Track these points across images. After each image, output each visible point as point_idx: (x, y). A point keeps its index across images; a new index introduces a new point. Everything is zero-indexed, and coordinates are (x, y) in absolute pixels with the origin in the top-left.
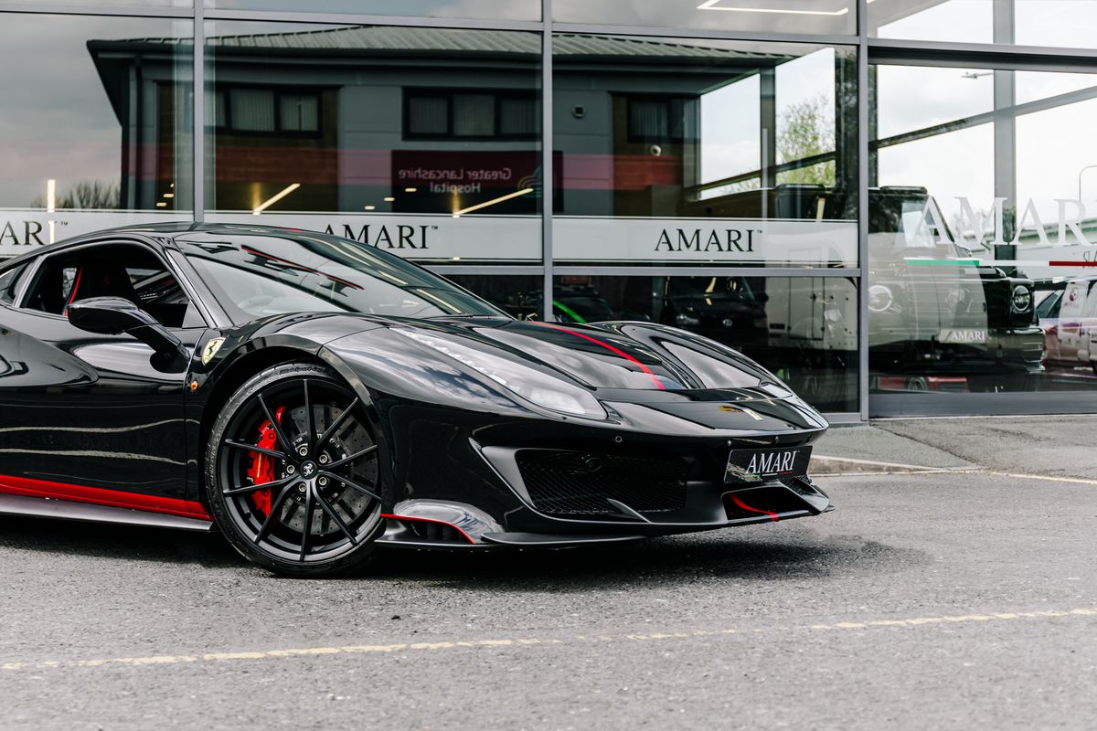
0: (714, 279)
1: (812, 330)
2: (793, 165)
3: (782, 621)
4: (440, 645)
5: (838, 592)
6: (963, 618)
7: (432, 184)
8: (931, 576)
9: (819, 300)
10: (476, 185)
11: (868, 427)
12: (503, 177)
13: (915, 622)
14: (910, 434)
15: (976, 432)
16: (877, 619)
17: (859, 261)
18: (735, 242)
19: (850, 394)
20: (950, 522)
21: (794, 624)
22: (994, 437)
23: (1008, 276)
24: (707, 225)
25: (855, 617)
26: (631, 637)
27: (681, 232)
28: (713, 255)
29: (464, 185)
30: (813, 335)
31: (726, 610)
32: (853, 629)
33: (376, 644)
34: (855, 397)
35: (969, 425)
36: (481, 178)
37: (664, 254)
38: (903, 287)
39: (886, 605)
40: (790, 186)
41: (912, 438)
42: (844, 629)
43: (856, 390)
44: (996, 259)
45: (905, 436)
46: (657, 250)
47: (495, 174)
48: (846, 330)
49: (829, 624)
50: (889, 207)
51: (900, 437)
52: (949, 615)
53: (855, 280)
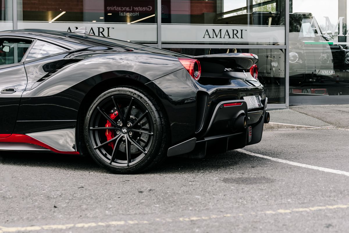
0: (228, 50)
1: (267, 70)
2: (259, 5)
3: (252, 209)
4: (89, 224)
5: (278, 191)
6: (335, 207)
7: (120, 12)
8: (319, 182)
9: (269, 58)
10: (137, 13)
11: (289, 109)
12: (148, 9)
13: (313, 209)
14: (305, 113)
15: (332, 112)
16: (296, 207)
17: (285, 43)
18: (235, 34)
19: (282, 95)
20: (324, 152)
21: (258, 210)
22: (339, 114)
23: (344, 48)
24: (224, 28)
25: (286, 206)
26: (181, 219)
27: (214, 30)
28: (227, 40)
29: (132, 13)
30: (267, 72)
31: (226, 202)
32: (285, 213)
33: (60, 224)
34: (284, 96)
35: (329, 109)
36: (139, 10)
37: (207, 40)
38: (303, 53)
39: (300, 199)
40: (258, 12)
41: (306, 114)
42: (281, 214)
43: (284, 93)
44: (339, 42)
45: (303, 113)
46: (204, 37)
47: (144, 9)
48: (279, 70)
49: (274, 211)
50: (296, 22)
51: (302, 114)
52: (329, 205)
53: (284, 50)
